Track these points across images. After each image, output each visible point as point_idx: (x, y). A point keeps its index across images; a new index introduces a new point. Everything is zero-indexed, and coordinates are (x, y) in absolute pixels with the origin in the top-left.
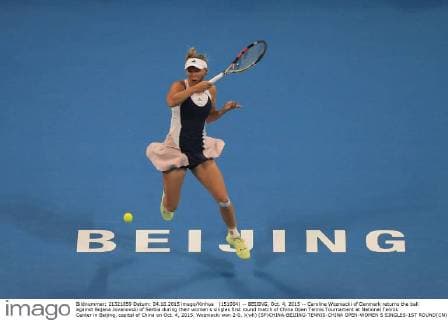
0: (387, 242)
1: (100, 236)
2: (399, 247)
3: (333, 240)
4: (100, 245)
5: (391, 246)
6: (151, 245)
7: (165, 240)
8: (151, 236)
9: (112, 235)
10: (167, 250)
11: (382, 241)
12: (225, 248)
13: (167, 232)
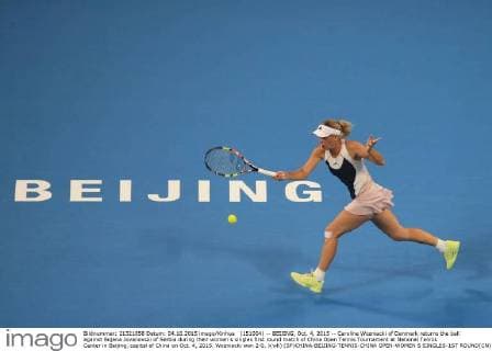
0: (305, 192)
1: (36, 186)
2: (316, 196)
3: (254, 190)
4: (36, 195)
5: (308, 196)
6: (84, 195)
7: (98, 190)
8: (84, 186)
9: (48, 185)
10: (100, 199)
11: (300, 191)
12: (154, 197)
13: (99, 182)
